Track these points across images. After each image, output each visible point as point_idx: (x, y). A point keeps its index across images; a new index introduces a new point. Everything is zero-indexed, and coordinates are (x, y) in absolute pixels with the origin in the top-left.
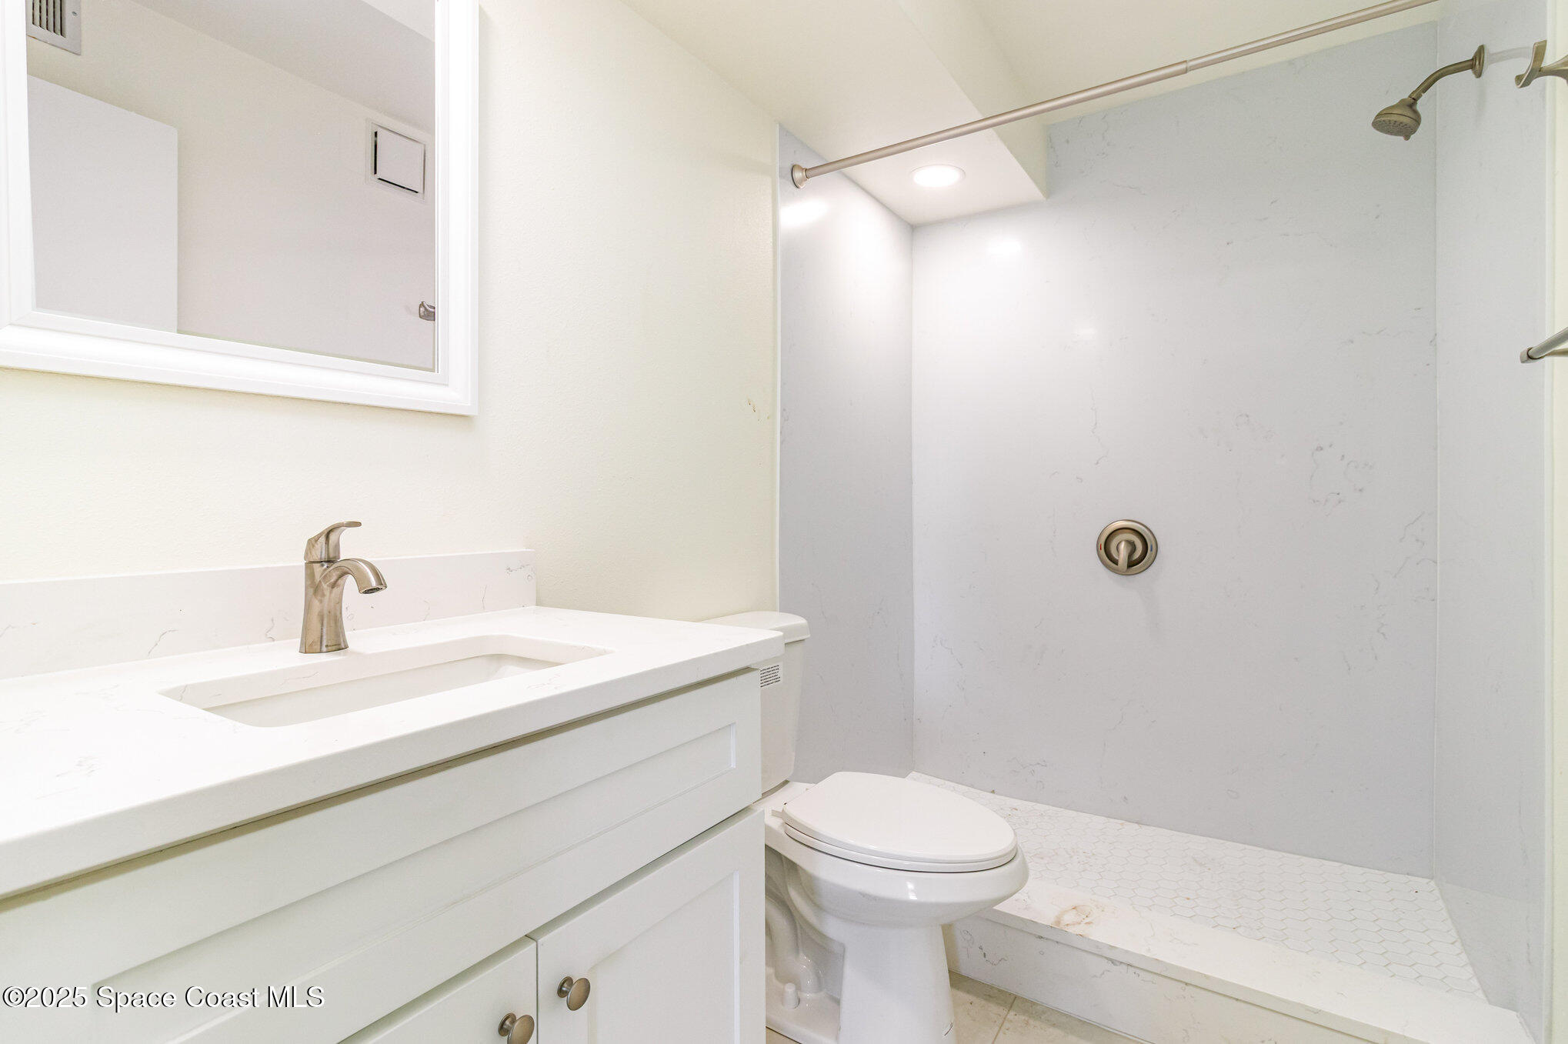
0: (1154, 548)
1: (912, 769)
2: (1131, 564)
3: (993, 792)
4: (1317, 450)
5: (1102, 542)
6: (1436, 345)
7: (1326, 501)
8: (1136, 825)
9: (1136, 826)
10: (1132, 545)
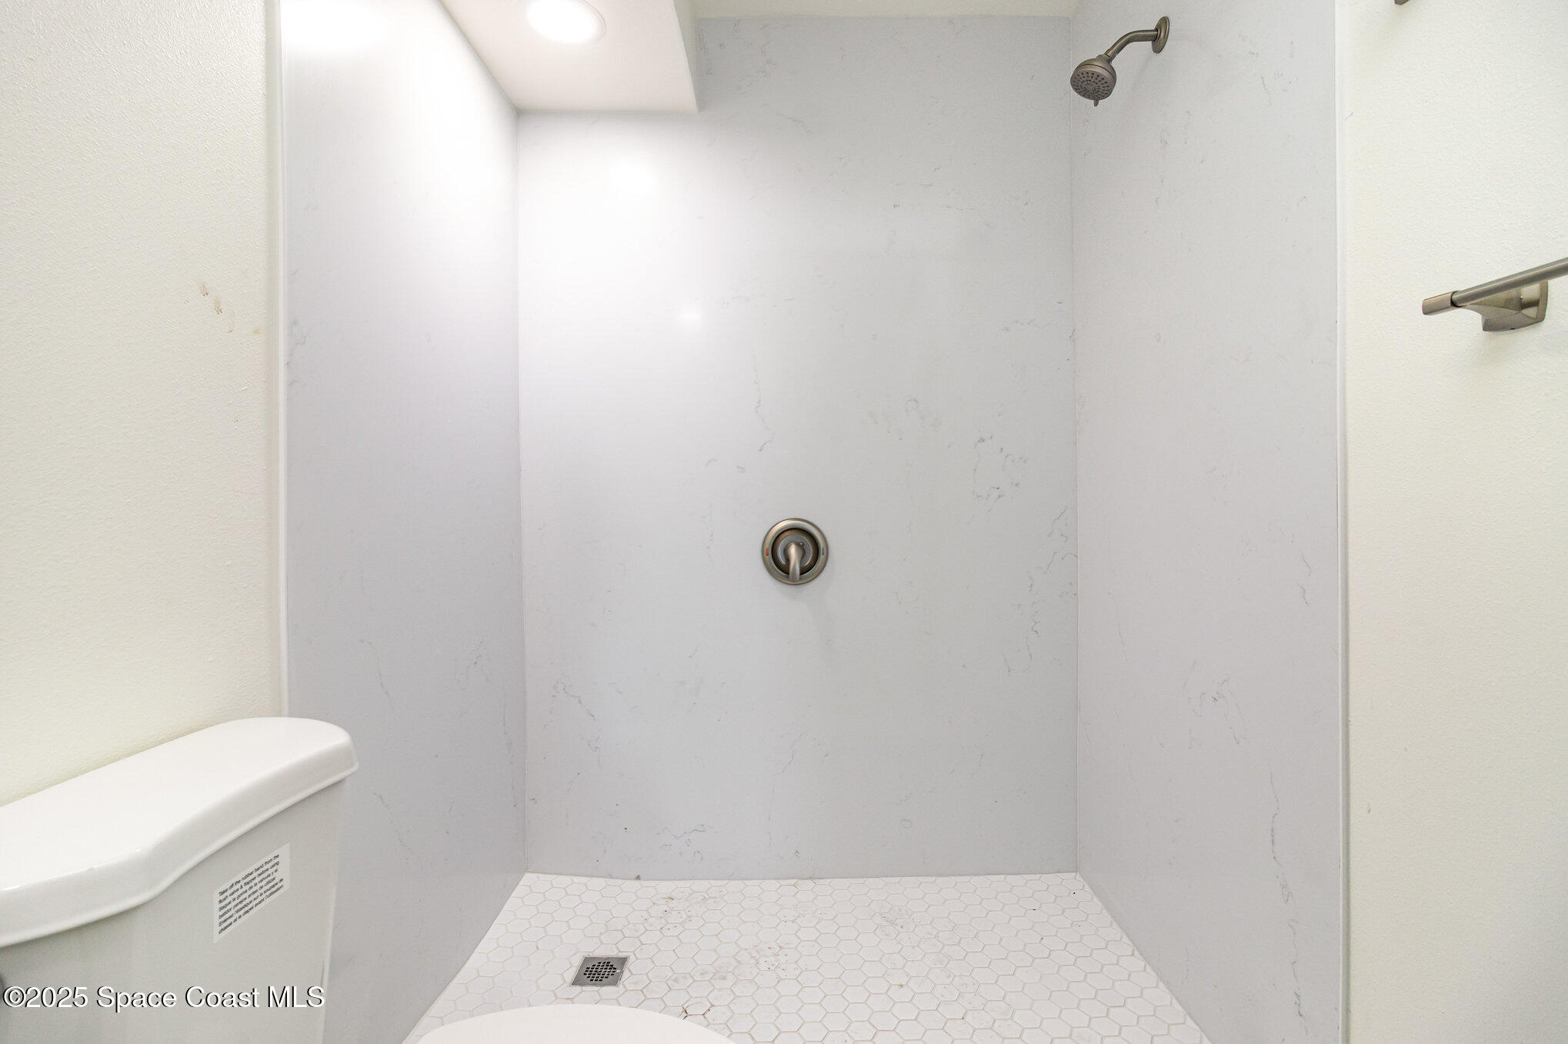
0: (825, 553)
1: (527, 870)
2: (803, 571)
3: (638, 878)
4: (979, 441)
5: (768, 545)
6: (1074, 341)
7: (988, 495)
8: (810, 881)
9: (810, 883)
10: (801, 547)
